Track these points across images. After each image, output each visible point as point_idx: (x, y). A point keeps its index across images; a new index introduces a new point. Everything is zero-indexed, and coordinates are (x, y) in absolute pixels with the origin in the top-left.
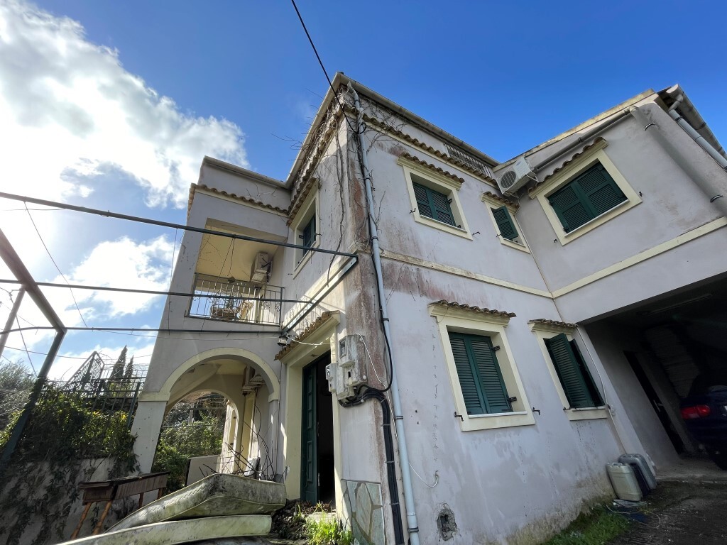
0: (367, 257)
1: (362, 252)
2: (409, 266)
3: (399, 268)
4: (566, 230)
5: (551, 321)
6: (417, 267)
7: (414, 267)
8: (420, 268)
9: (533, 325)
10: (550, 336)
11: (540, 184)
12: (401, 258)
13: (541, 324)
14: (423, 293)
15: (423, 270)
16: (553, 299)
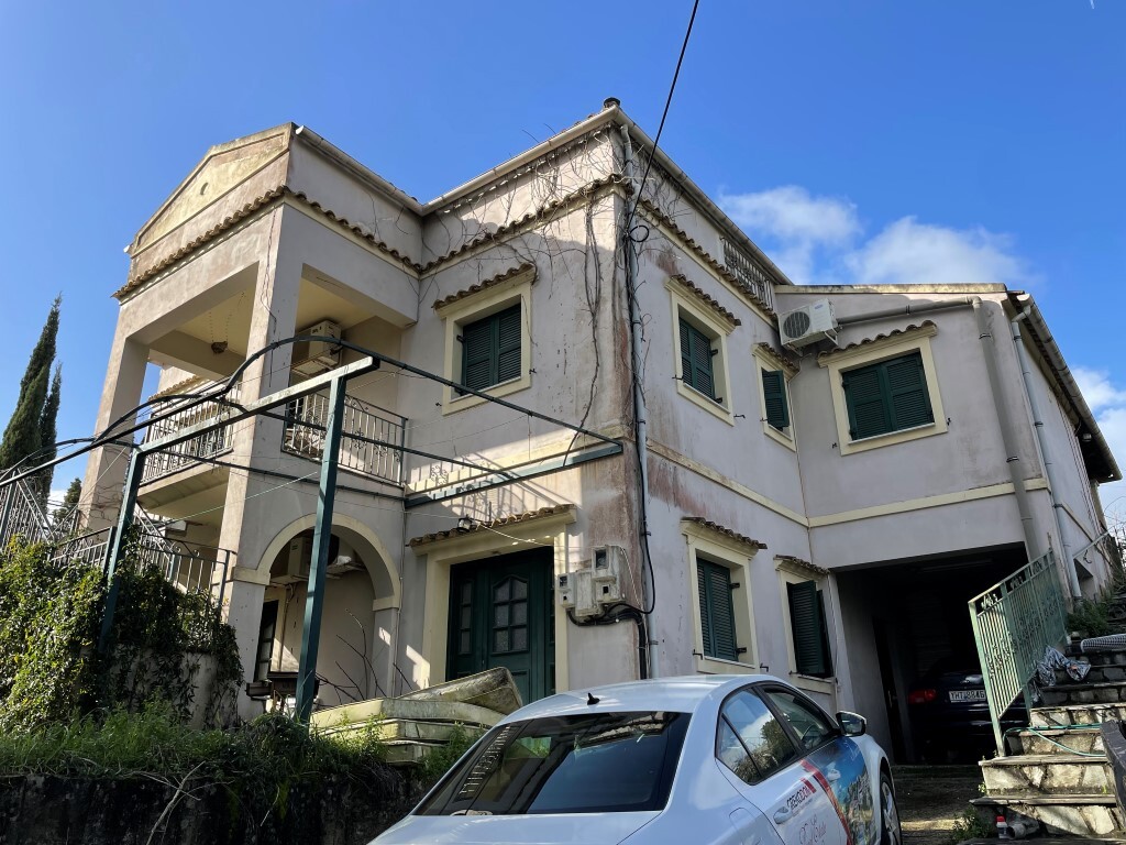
0: (630, 446)
1: (627, 439)
2: (667, 462)
3: (658, 464)
4: (854, 434)
5: (802, 562)
6: (675, 465)
7: (672, 464)
8: (678, 467)
9: (780, 562)
10: (795, 580)
11: (839, 350)
12: (662, 450)
13: (790, 563)
14: (678, 503)
15: (680, 469)
16: (808, 528)
